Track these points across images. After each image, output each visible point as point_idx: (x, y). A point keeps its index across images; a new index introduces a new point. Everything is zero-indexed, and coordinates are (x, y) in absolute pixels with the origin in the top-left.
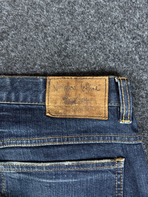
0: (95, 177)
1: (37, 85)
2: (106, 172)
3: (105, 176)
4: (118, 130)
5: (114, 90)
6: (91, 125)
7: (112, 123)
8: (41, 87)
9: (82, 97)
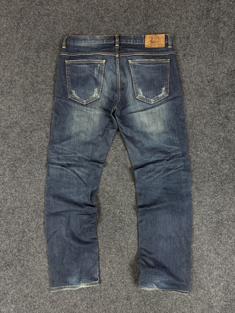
0: (161, 65)
1: (142, 38)
2: (164, 63)
3: (164, 65)
4: (168, 50)
5: (166, 37)
6: (159, 50)
7: (166, 49)
8: (143, 38)
9: (157, 40)
